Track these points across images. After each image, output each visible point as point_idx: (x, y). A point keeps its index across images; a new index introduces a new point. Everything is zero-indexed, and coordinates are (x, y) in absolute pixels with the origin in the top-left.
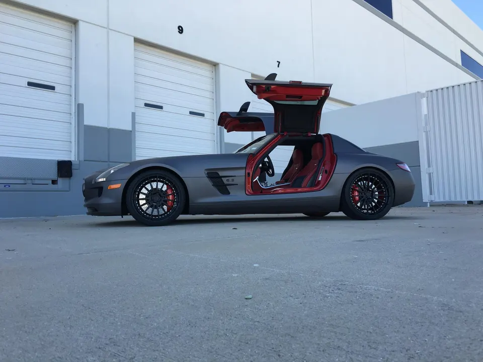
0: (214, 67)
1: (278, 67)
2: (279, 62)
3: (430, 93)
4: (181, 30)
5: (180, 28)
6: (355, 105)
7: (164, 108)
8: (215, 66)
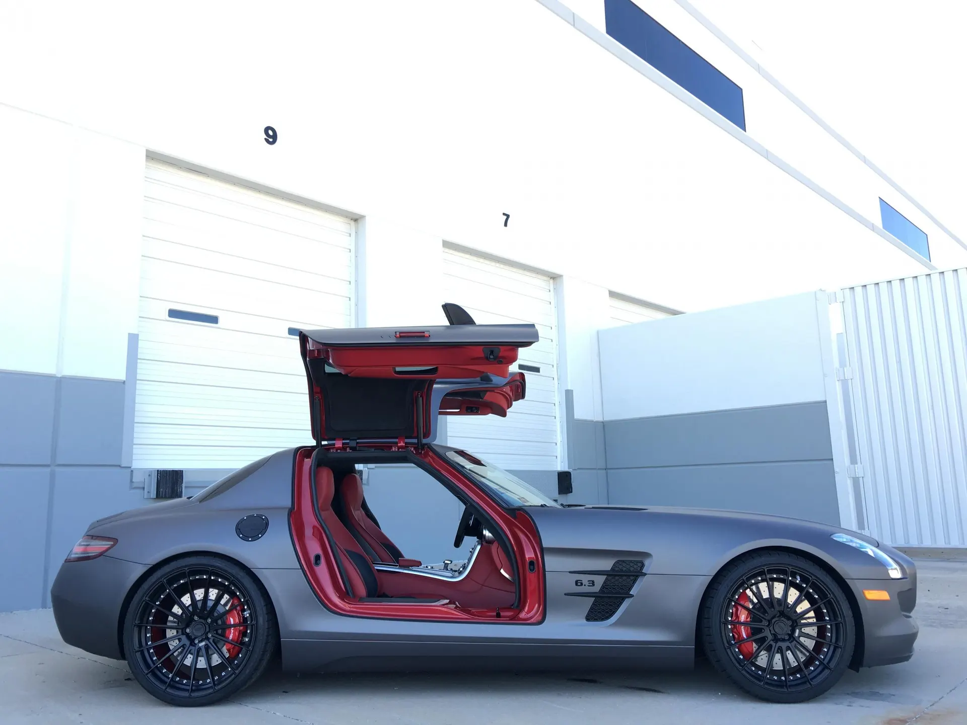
0: (353, 223)
1: (506, 225)
2: (508, 216)
3: (847, 292)
4: (271, 136)
5: (271, 133)
6: (684, 313)
7: (220, 320)
8: (356, 220)
